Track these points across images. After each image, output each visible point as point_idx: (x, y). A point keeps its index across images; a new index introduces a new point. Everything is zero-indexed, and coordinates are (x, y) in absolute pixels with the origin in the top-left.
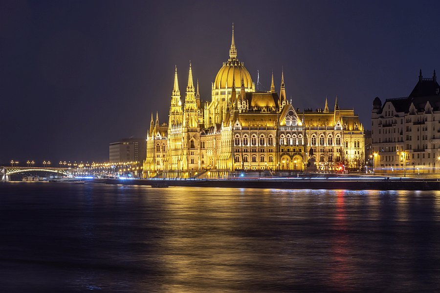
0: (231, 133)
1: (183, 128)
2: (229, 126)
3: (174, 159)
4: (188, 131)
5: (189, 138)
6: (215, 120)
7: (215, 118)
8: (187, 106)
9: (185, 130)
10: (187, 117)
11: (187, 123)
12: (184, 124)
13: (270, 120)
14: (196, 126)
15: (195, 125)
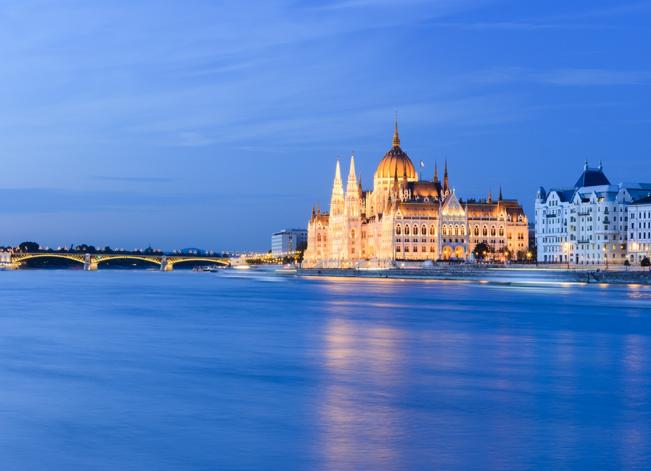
0: (392, 222)
1: (345, 218)
2: (390, 215)
3: (335, 248)
4: (349, 220)
5: (350, 227)
6: (377, 210)
7: (377, 208)
8: (349, 194)
9: (346, 219)
10: (349, 205)
11: (349, 212)
12: (345, 213)
13: (432, 210)
14: (358, 215)
15: (356, 214)
